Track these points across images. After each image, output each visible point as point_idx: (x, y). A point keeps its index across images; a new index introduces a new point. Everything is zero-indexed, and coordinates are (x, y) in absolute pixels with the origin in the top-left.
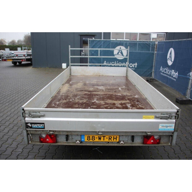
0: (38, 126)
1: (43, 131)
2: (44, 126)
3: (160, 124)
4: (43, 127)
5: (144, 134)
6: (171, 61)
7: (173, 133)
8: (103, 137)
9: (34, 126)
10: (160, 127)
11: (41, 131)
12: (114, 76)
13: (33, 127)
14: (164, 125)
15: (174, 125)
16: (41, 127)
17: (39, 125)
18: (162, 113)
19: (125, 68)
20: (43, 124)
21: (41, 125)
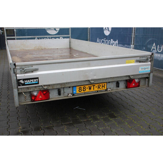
0: (31, 82)
1: (36, 87)
2: (38, 80)
3: (140, 67)
4: (37, 82)
5: (128, 78)
6: (108, 31)
7: (149, 74)
8: (93, 86)
9: (27, 82)
10: (140, 69)
11: (34, 88)
12: (57, 49)
13: (26, 84)
14: (143, 67)
15: (150, 66)
16: (35, 83)
17: (32, 80)
18: (140, 57)
19: (68, 39)
20: (38, 78)
21: (35, 80)
